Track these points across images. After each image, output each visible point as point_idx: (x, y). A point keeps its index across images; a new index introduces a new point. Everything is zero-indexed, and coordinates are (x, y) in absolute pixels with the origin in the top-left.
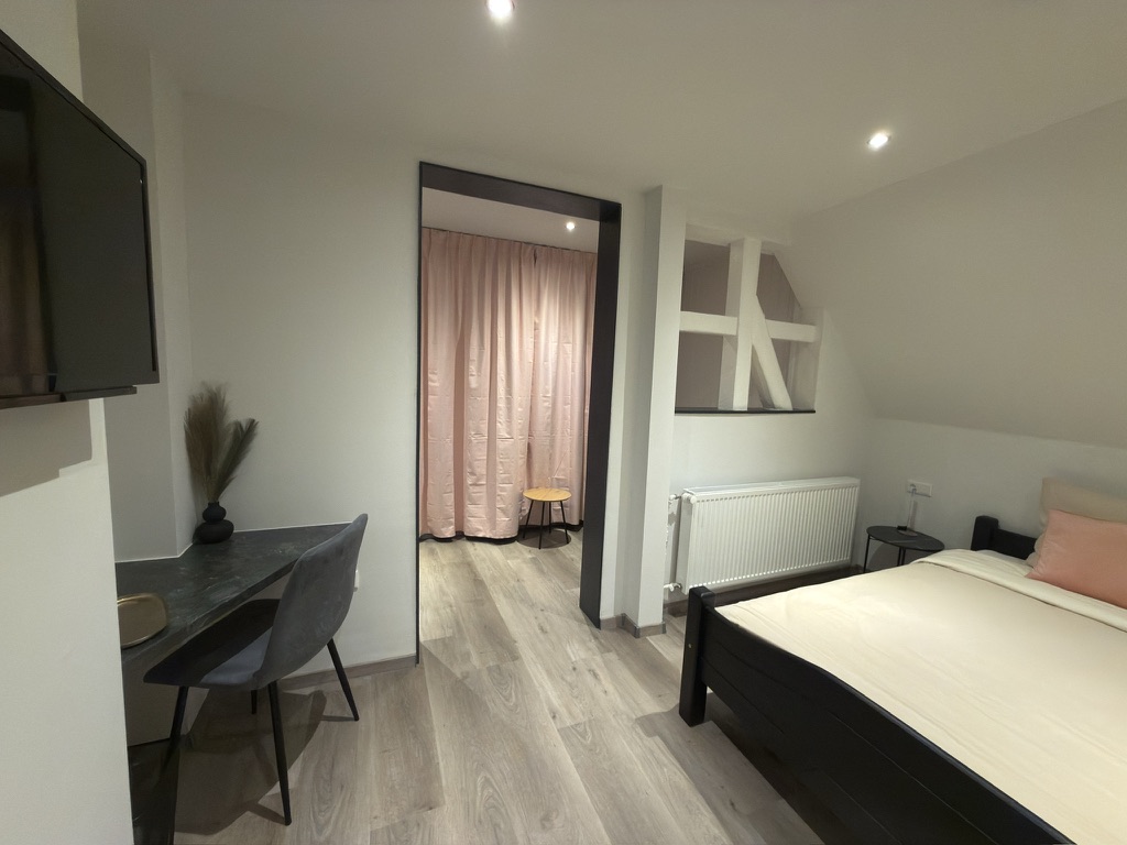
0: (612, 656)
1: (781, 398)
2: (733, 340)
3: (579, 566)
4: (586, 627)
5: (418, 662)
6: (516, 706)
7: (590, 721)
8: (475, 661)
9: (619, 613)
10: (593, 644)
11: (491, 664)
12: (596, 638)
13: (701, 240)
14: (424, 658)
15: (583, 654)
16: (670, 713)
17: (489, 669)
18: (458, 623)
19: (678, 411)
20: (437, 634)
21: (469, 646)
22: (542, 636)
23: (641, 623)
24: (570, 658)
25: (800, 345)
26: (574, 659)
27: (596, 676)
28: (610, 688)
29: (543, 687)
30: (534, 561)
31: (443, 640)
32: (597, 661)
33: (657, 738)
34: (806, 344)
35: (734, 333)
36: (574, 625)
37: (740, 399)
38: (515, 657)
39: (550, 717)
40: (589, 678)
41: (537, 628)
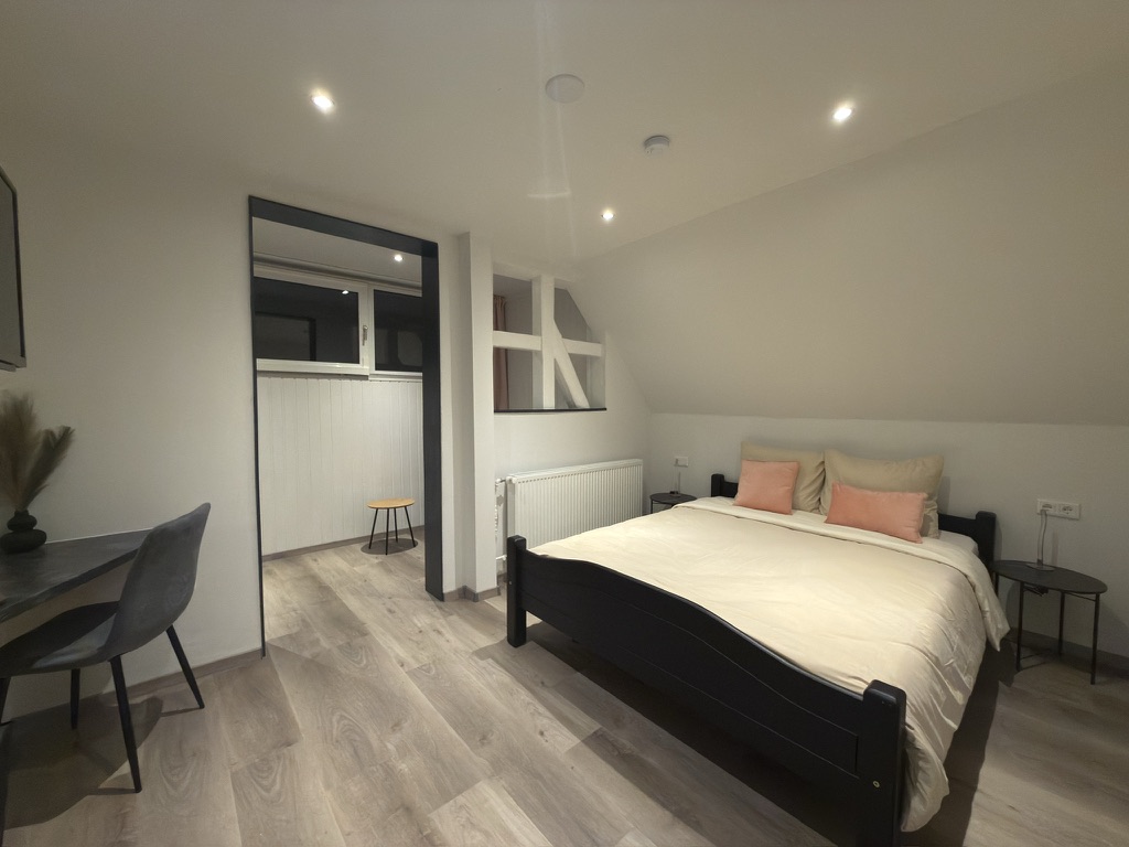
0: (454, 618)
1: (580, 399)
2: (539, 354)
3: (424, 561)
4: (432, 603)
5: (264, 655)
6: (366, 666)
7: (434, 662)
8: (325, 643)
9: (461, 586)
10: (437, 613)
11: (341, 643)
12: (440, 608)
13: (506, 275)
14: (270, 652)
15: (428, 621)
16: (501, 642)
17: (340, 647)
18: (303, 621)
19: (496, 411)
20: (282, 632)
21: (318, 635)
22: (390, 616)
23: (479, 589)
24: (416, 625)
25: (593, 359)
26: (419, 625)
27: (439, 632)
28: (452, 638)
29: (392, 648)
30: (381, 564)
31: (290, 636)
32: (441, 623)
33: (490, 660)
34: (597, 358)
35: (539, 349)
36: (421, 603)
37: (549, 401)
38: (364, 633)
39: (398, 666)
40: (434, 636)
41: (386, 612)
